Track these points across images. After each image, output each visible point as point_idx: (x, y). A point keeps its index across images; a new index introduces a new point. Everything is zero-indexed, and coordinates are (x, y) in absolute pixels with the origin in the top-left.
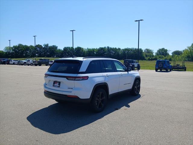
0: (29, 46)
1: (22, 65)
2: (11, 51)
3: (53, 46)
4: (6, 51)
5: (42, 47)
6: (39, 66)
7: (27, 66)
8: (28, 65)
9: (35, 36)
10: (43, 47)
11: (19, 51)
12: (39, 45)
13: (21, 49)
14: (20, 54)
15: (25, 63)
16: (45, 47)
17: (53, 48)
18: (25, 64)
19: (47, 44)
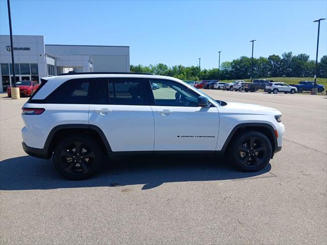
0: (258, 59)
1: (228, 90)
2: (230, 69)
3: (301, 55)
4: (223, 69)
5: (279, 58)
6: (251, 92)
7: (234, 93)
8: (236, 90)
9: (253, 41)
10: (282, 58)
11: (242, 67)
12: (274, 55)
13: (245, 66)
14: (242, 73)
15: (232, 86)
16: (284, 59)
17: (300, 59)
18: (230, 89)
19: (289, 53)
